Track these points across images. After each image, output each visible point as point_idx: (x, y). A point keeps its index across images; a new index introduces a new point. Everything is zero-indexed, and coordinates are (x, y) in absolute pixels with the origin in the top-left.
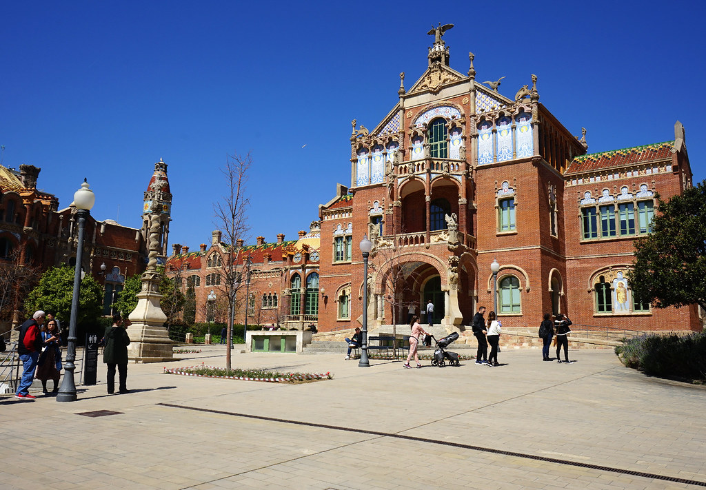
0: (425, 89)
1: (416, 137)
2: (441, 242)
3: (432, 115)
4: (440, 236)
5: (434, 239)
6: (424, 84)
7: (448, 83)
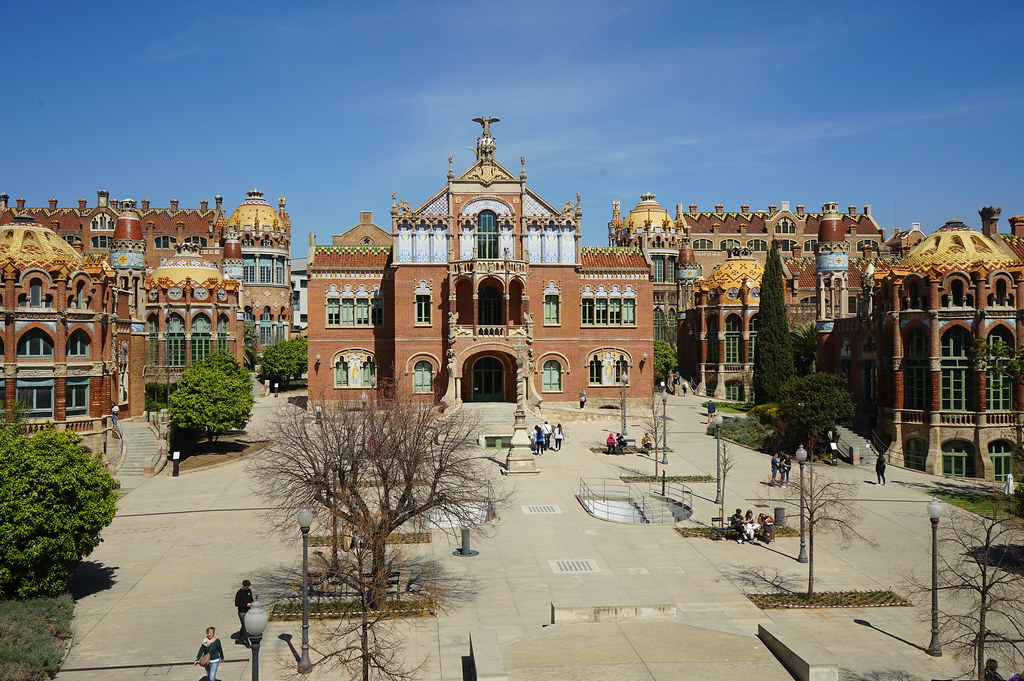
0: (476, 179)
1: (468, 225)
2: (518, 336)
3: (482, 206)
4: (518, 330)
5: (512, 333)
6: (474, 173)
7: (499, 179)
